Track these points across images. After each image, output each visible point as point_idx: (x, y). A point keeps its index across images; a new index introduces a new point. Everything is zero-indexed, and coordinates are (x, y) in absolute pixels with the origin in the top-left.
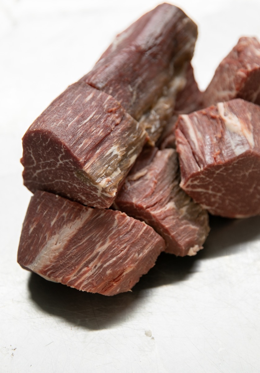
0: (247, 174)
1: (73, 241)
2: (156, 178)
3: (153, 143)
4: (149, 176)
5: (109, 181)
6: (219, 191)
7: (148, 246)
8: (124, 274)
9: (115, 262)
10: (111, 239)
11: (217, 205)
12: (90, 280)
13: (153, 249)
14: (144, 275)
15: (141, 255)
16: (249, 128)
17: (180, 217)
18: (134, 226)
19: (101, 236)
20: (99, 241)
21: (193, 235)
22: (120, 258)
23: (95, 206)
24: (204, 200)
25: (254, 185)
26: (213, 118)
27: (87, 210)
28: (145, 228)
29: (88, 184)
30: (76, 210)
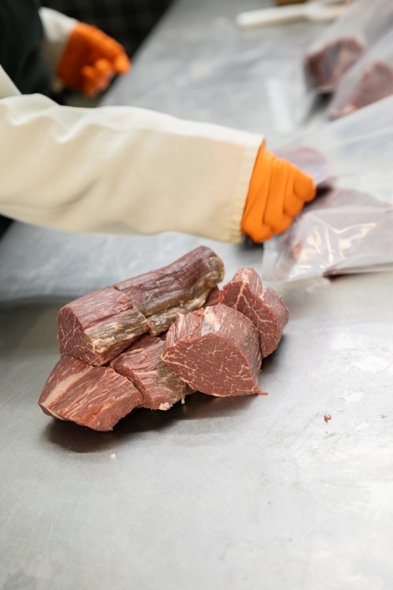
0: (213, 354)
1: (75, 385)
2: (148, 353)
3: (154, 332)
4: (143, 352)
5: (101, 342)
6: (193, 367)
7: (125, 394)
8: (102, 409)
9: (96, 400)
10: (98, 385)
11: (194, 380)
12: (78, 412)
13: (129, 398)
14: (122, 419)
15: (118, 399)
16: (220, 321)
17: (159, 382)
18: (117, 379)
19: (92, 383)
20: (90, 386)
21: (165, 394)
22: (101, 398)
23: (95, 365)
24: (182, 373)
25: (222, 366)
26: (199, 315)
27: (89, 367)
28: (126, 381)
29: (88, 344)
30: (81, 367)
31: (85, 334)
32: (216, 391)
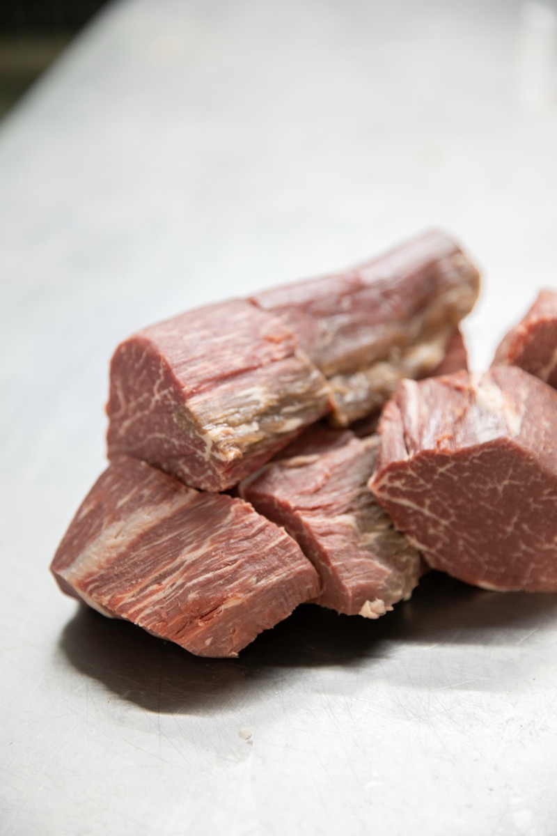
0: (500, 488)
1: (147, 536)
2: (331, 470)
4: (319, 466)
5: (228, 434)
6: (445, 515)
7: (280, 571)
8: (223, 607)
9: (209, 581)
10: (213, 541)
11: (439, 546)
12: (157, 607)
13: (289, 581)
15: (263, 582)
16: (517, 409)
17: (360, 545)
18: (261, 530)
19: (197, 535)
20: (191, 543)
21: (377, 579)
22: (221, 577)
23: (203, 487)
24: (413, 528)
25: (515, 519)
26: (459, 389)
27: (187, 491)
28: (282, 538)
29: (191, 436)
30: (167, 489)
31: (187, 410)
32: (488, 577)
